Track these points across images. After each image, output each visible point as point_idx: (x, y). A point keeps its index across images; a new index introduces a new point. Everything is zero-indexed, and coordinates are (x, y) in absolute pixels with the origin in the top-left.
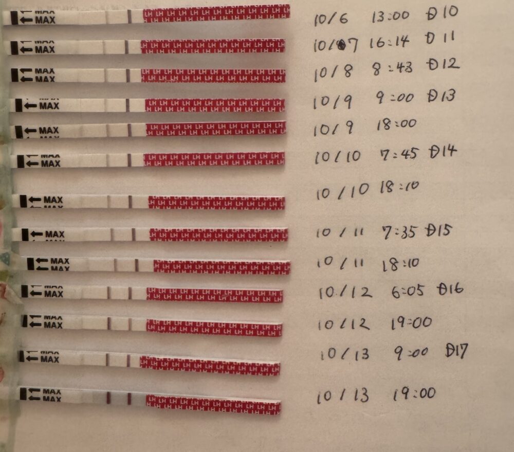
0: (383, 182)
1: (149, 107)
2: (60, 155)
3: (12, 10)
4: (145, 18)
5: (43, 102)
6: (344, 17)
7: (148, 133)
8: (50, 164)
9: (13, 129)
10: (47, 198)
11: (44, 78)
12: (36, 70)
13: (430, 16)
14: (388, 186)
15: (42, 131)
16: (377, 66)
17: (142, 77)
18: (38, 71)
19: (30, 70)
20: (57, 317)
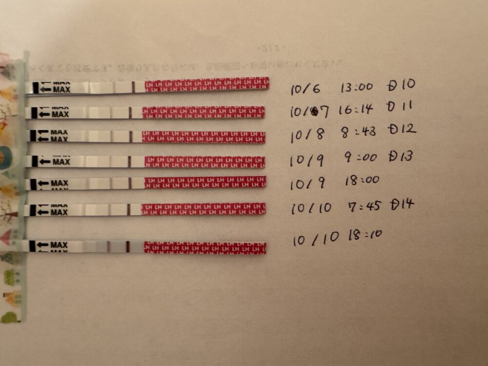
0: (351, 230)
1: (148, 163)
2: (68, 205)
3: (34, 82)
4: (146, 88)
5: (56, 158)
6: (316, 88)
7: (146, 186)
8: (58, 212)
9: (28, 182)
10: (54, 243)
11: (59, 139)
12: (52, 131)
13: (391, 88)
14: (356, 234)
15: (54, 183)
16: (345, 130)
17: (143, 137)
19: (47, 131)
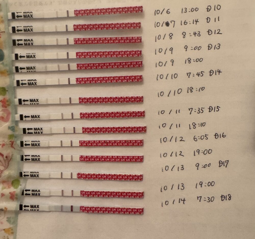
0: (188, 88)
1: (78, 56)
2: (36, 80)
3: (12, 12)
4: (75, 14)
5: (28, 55)
6: (168, 11)
7: (77, 68)
8: (32, 84)
9: (14, 68)
10: (31, 100)
11: (28, 44)
13: (208, 10)
14: (191, 90)
15: (28, 68)
16: (184, 34)
17: (74, 42)
18: (25, 40)
19: (21, 40)
20: (37, 156)
